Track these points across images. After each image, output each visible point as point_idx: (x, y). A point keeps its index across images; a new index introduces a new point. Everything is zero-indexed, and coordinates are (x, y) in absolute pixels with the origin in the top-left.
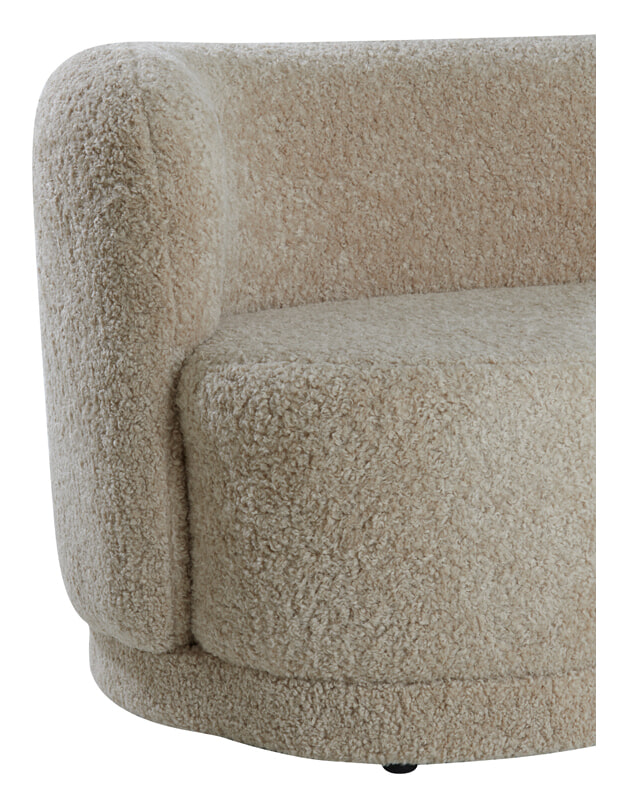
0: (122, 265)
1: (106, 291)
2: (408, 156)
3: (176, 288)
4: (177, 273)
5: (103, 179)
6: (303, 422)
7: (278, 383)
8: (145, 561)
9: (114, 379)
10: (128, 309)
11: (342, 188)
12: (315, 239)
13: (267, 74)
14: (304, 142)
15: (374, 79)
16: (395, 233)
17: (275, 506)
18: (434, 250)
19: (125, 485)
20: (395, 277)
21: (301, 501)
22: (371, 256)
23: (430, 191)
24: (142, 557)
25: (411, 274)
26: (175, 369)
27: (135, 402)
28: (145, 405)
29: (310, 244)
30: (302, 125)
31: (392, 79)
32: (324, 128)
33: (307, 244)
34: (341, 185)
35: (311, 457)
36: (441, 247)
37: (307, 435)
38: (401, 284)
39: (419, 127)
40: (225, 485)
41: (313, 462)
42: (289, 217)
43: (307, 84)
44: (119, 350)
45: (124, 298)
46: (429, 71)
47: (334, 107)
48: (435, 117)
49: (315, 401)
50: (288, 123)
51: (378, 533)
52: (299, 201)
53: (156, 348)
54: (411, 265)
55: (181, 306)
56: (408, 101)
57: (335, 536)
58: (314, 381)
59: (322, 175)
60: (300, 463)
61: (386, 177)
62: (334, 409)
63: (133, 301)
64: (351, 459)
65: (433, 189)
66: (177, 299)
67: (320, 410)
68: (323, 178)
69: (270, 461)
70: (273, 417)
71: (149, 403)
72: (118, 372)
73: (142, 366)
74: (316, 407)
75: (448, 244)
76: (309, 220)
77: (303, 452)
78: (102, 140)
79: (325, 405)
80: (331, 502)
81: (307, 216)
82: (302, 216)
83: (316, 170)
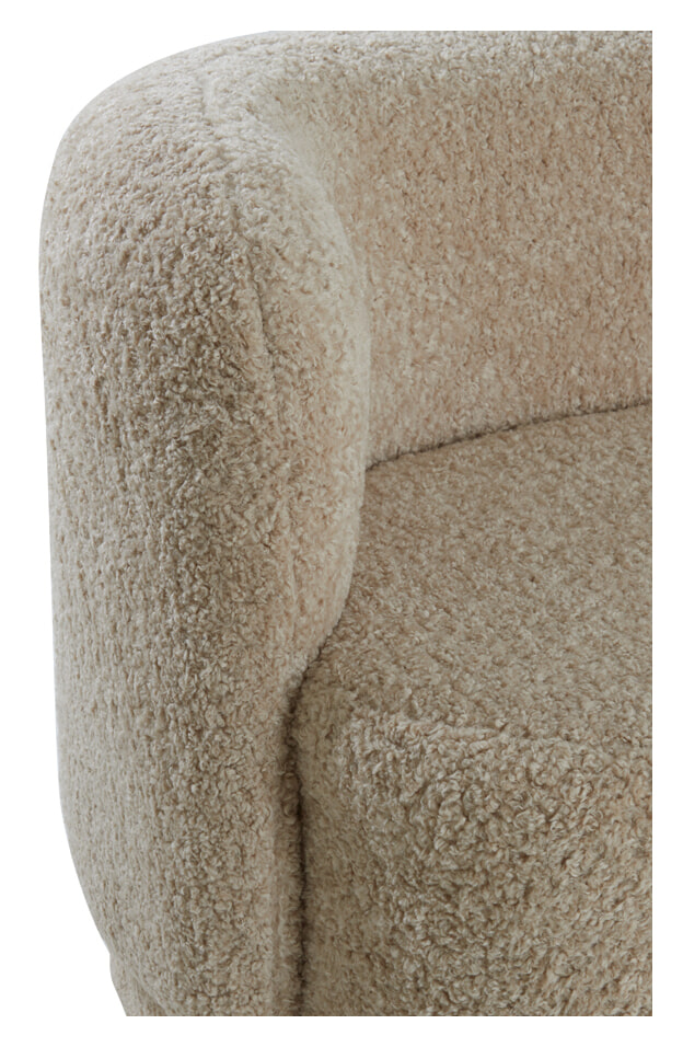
0: (212, 526)
1: (185, 559)
2: (587, 213)
3: (298, 563)
4: (300, 540)
5: (184, 388)
6: (519, 837)
7: (479, 769)
8: (236, 960)
9: (195, 696)
10: (220, 594)
11: (492, 270)
12: (453, 351)
13: (390, 100)
14: (443, 205)
15: (543, 96)
16: (562, 328)
17: (463, 943)
18: (615, 345)
19: (209, 853)
20: (559, 388)
21: (507, 945)
22: (527, 362)
23: (616, 262)
24: (232, 953)
25: (580, 382)
26: (293, 684)
27: (228, 735)
28: (245, 741)
29: (445, 359)
30: (439, 178)
31: (569, 93)
32: (471, 180)
33: (440, 359)
34: (491, 266)
35: (528, 891)
36: (626, 339)
37: (525, 857)
38: (566, 396)
39: (605, 167)
40: (376, 887)
41: (532, 896)
42: (418, 325)
43: (447, 112)
44: (204, 655)
45: (215, 577)
46: (622, 77)
47: (485, 146)
48: (630, 151)
49: (541, 809)
50: (421, 179)
51: (626, 1000)
52: (433, 298)
53: (265, 656)
54: (581, 369)
55: (304, 590)
56: (591, 129)
57: (557, 998)
58: (539, 774)
59: (467, 254)
60: (510, 894)
61: (556, 246)
62: (572, 825)
63: (230, 584)
64: (593, 897)
65: (621, 258)
66: (299, 580)
67: (548, 823)
68: (468, 259)
69: (459, 881)
70: (468, 820)
71: (250, 738)
72: (202, 687)
73: (243, 684)
74: (542, 819)
75: (635, 336)
76: (445, 325)
77: (515, 879)
78: (184, 326)
79: (558, 816)
80: (555, 953)
81: (443, 318)
82: (435, 320)
83: (458, 247)
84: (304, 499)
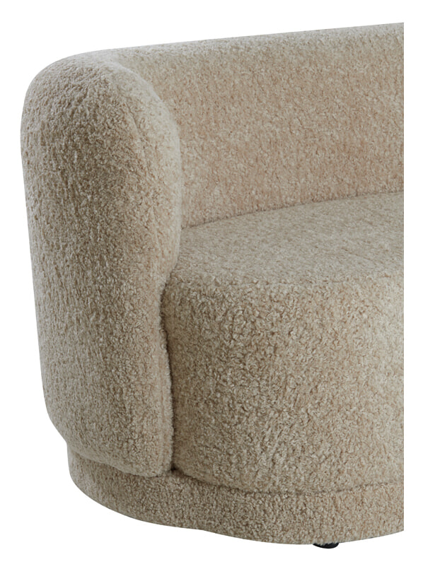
0: (121, 221)
1: (110, 238)
2: (252, 119)
3: (159, 234)
4: (159, 223)
5: (106, 161)
6: (270, 325)
7: (249, 299)
8: (145, 418)
9: (119, 298)
10: (128, 251)
11: (215, 144)
12: (201, 180)
13: (164, 70)
14: (191, 115)
15: (228, 69)
16: (247, 172)
17: (249, 381)
18: (270, 181)
19: (130, 369)
20: (247, 200)
21: (268, 377)
22: (233, 188)
23: (267, 142)
24: (144, 416)
25: (257, 198)
26: (162, 289)
27: (135, 313)
28: (143, 315)
29: (198, 184)
30: (188, 103)
31: (239, 68)
32: (202, 105)
33: (196, 184)
34: (214, 142)
35: (275, 348)
36: (275, 179)
37: (273, 334)
38: (251, 204)
39: (258, 99)
40: (207, 367)
41: (277, 352)
42: (186, 167)
43: (188, 76)
44: (122, 278)
45: (124, 244)
46: (261, 61)
47: (206, 90)
48: (268, 92)
49: (277, 310)
50: (181, 103)
51: (321, 395)
52: (191, 155)
53: (149, 276)
54: (256, 192)
55: (163, 246)
56: (250, 84)
57: (292, 399)
58: (275, 297)
59: (203, 136)
60: (268, 352)
61: (240, 135)
62: (291, 316)
63: (132, 245)
64: (303, 348)
65: (269, 140)
66: (160, 241)
67: (281, 317)
68: (204, 139)
69: (245, 352)
70: (247, 322)
71: (145, 313)
72: (122, 293)
73: (140, 289)
74: (278, 315)
75: (278, 176)
76: (197, 168)
77: (269, 345)
79: (285, 313)
80: (289, 377)
81: (196, 165)
82: (193, 166)
83: (199, 133)
84: (160, 205)
